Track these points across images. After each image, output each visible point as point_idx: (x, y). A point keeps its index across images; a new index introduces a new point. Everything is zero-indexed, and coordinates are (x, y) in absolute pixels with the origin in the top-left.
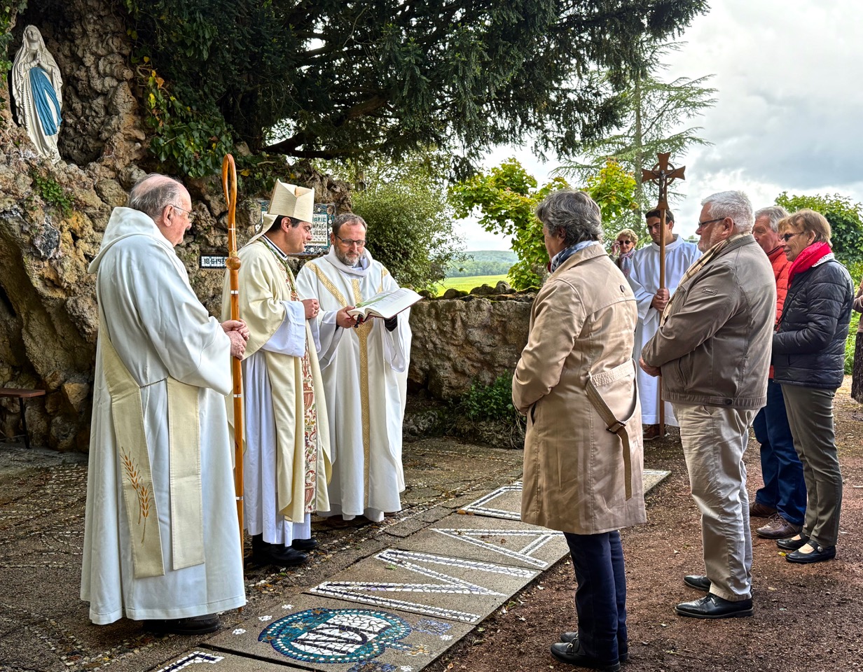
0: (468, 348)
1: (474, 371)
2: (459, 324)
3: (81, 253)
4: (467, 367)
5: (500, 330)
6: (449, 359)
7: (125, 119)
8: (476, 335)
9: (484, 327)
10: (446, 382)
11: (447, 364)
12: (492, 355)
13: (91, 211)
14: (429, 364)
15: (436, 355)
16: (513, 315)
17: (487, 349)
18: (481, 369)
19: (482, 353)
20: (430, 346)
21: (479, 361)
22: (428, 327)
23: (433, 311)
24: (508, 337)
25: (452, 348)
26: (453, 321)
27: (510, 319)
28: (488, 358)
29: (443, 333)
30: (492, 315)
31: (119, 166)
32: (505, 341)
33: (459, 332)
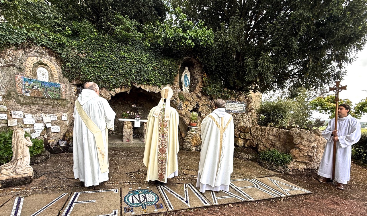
0: (268, 140)
1: (269, 147)
2: (266, 133)
3: (187, 109)
4: (267, 145)
5: (278, 137)
6: (263, 142)
7: (200, 83)
8: (271, 137)
9: (274, 135)
10: (260, 148)
11: (262, 144)
12: (274, 143)
13: (190, 101)
14: (257, 143)
15: (259, 141)
16: (282, 133)
17: (273, 142)
18: (271, 147)
19: (272, 142)
20: (258, 138)
21: (271, 144)
22: (259, 133)
23: (261, 129)
24: (280, 139)
25: (264, 140)
26: (265, 133)
27: (281, 134)
28: (273, 144)
29: (262, 135)
30: (276, 133)
31: (197, 92)
32: (279, 140)
33: (266, 136)
